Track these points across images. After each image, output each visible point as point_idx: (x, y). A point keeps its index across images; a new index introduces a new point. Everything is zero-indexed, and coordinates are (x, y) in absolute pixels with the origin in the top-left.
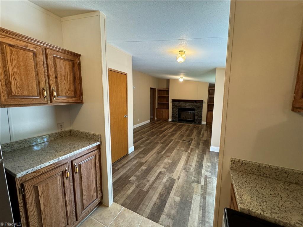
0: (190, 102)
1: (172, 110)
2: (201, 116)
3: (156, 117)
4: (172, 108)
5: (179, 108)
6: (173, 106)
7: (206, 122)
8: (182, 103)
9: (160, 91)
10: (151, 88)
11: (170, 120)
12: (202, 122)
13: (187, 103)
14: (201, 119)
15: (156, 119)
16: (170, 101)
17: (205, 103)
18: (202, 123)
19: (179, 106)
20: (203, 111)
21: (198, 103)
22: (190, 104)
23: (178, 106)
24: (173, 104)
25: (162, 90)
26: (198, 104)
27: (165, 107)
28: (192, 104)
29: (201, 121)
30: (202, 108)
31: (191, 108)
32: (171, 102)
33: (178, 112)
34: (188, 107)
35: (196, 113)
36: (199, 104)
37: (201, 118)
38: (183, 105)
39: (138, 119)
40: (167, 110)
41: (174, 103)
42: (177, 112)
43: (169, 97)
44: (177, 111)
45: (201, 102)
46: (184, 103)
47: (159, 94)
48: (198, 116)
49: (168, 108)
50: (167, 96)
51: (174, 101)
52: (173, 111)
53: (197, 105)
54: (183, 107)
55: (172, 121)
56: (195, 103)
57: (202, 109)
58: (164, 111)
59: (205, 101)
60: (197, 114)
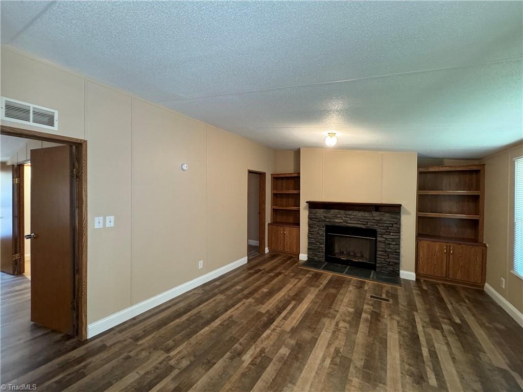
0: (359, 210)
1: (309, 229)
2: (398, 254)
3: (268, 246)
4: (309, 226)
5: (327, 226)
6: (310, 218)
7: (414, 274)
8: (336, 211)
9: (276, 178)
10: (250, 172)
11: (303, 257)
12: (401, 272)
13: (350, 212)
14: (398, 264)
15: (267, 250)
16: (303, 205)
17: (408, 213)
18: (402, 276)
19: (327, 220)
20: (402, 237)
21: (386, 212)
22: (360, 214)
23: (324, 221)
24: (310, 213)
25: (282, 178)
26: (387, 217)
27: (291, 220)
28: (366, 214)
29: (399, 267)
30: (399, 229)
31: (363, 227)
32: (304, 209)
33: (324, 238)
34: (353, 224)
35: (380, 242)
36: (387, 215)
37: (399, 259)
38: (340, 219)
39: (201, 262)
40: (294, 229)
41: (314, 211)
42: (322, 235)
43: (299, 194)
44: (321, 232)
45: (395, 209)
46: (342, 212)
47: (274, 187)
48: (386, 251)
49: (297, 224)
50: (295, 192)
51: (313, 205)
52: (310, 232)
53: (381, 220)
54: (339, 225)
55: (310, 262)
56: (375, 214)
57: (398, 231)
58: (287, 230)
59: (406, 207)
60: (382, 245)
